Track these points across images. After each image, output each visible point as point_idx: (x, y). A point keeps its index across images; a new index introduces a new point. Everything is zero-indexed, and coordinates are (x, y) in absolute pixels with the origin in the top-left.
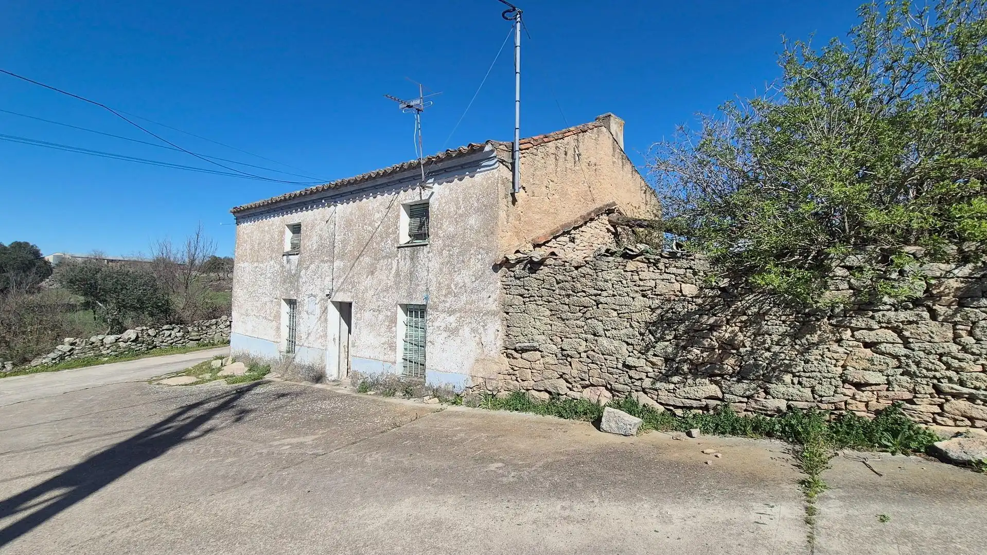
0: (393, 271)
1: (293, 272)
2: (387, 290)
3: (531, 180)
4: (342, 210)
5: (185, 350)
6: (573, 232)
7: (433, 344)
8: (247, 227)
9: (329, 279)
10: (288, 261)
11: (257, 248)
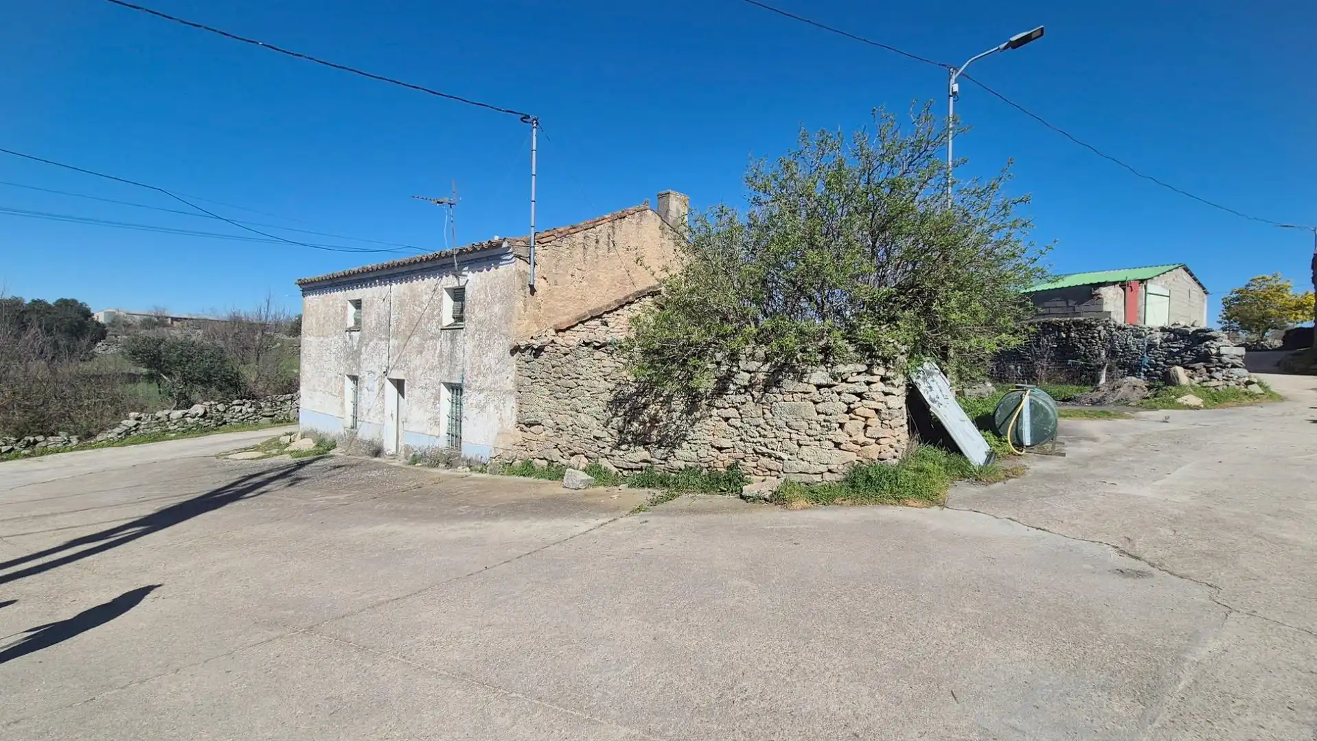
0: (438, 351)
1: (355, 348)
2: (432, 370)
3: (554, 270)
4: (397, 289)
5: (257, 426)
6: (605, 315)
7: (468, 420)
8: (313, 300)
9: (385, 356)
10: (350, 337)
11: (322, 322)
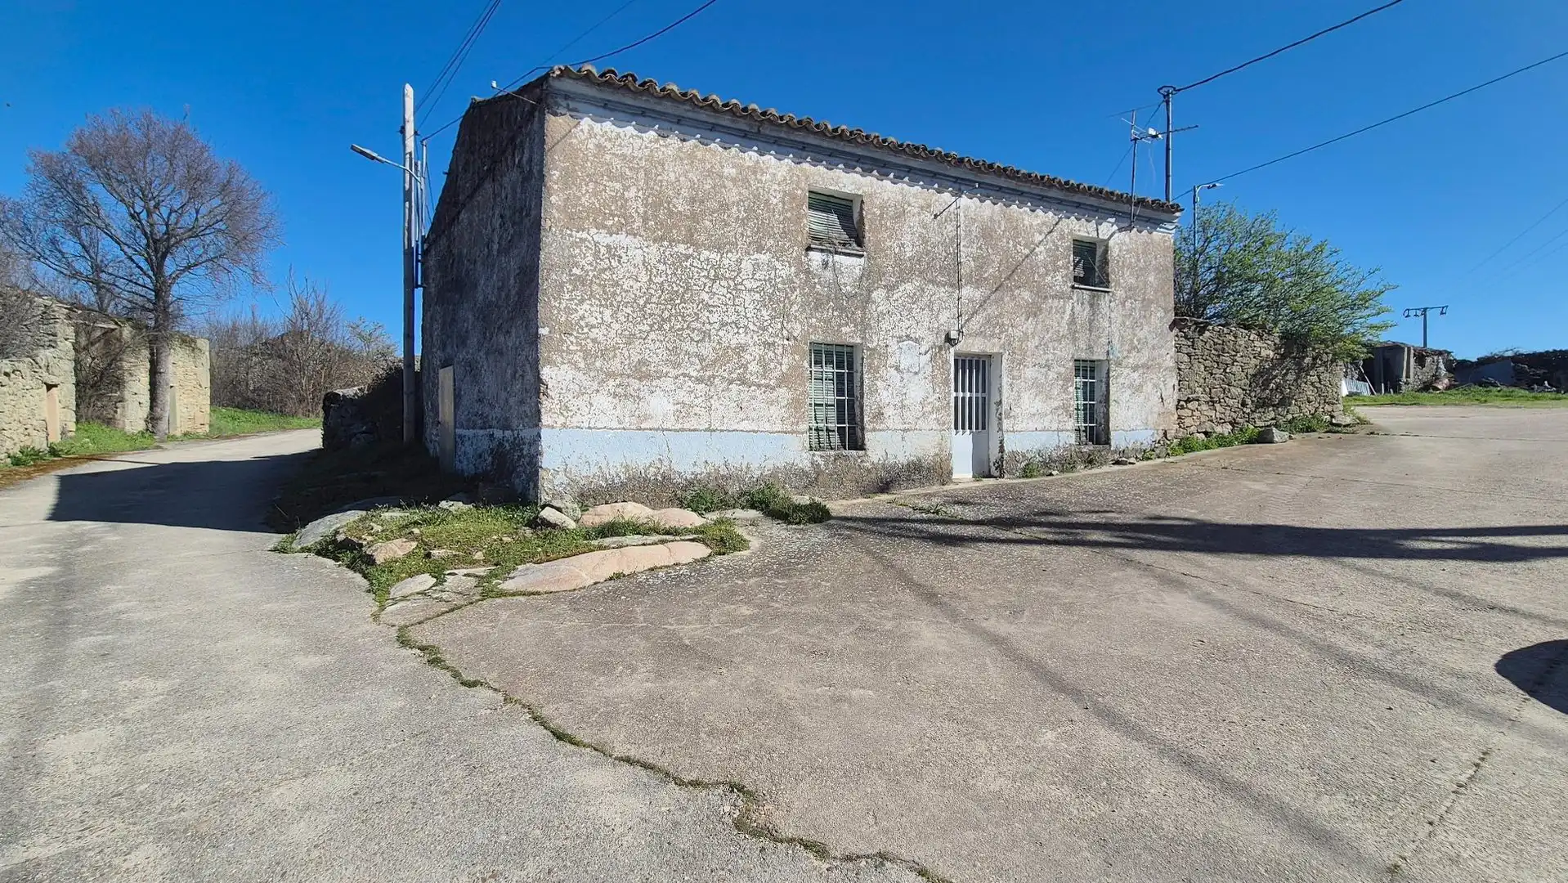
0: (1067, 317)
2: (1059, 341)
7: (1118, 402)
10: (825, 265)
11: (681, 206)
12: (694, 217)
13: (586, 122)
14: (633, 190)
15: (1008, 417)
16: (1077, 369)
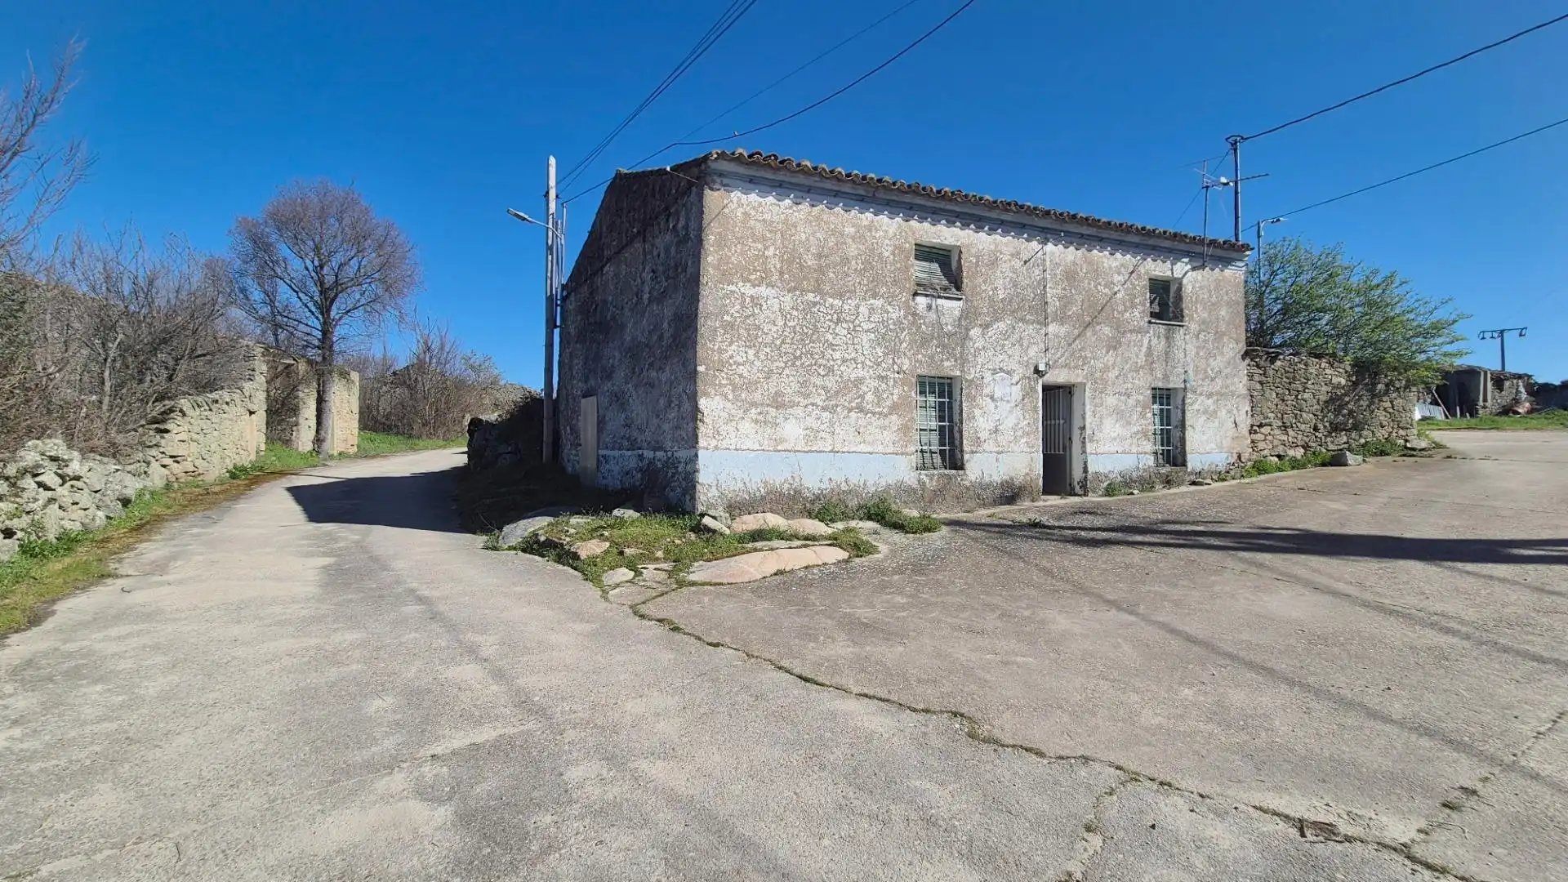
0: (1144, 349)
1: (950, 328)
7: (1193, 428)
9: (1036, 348)
10: (929, 307)
11: (811, 262)
12: (821, 270)
13: (736, 195)
14: (772, 249)
15: (1091, 441)
16: (1154, 397)
